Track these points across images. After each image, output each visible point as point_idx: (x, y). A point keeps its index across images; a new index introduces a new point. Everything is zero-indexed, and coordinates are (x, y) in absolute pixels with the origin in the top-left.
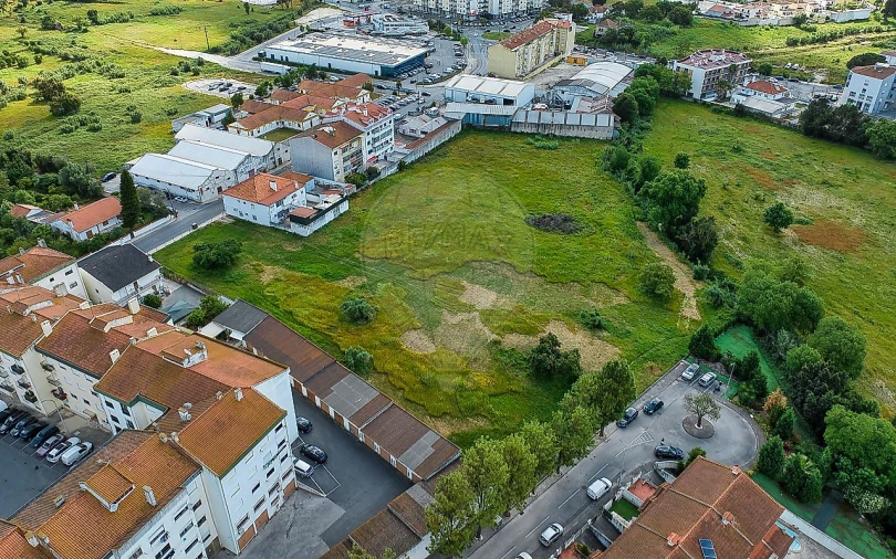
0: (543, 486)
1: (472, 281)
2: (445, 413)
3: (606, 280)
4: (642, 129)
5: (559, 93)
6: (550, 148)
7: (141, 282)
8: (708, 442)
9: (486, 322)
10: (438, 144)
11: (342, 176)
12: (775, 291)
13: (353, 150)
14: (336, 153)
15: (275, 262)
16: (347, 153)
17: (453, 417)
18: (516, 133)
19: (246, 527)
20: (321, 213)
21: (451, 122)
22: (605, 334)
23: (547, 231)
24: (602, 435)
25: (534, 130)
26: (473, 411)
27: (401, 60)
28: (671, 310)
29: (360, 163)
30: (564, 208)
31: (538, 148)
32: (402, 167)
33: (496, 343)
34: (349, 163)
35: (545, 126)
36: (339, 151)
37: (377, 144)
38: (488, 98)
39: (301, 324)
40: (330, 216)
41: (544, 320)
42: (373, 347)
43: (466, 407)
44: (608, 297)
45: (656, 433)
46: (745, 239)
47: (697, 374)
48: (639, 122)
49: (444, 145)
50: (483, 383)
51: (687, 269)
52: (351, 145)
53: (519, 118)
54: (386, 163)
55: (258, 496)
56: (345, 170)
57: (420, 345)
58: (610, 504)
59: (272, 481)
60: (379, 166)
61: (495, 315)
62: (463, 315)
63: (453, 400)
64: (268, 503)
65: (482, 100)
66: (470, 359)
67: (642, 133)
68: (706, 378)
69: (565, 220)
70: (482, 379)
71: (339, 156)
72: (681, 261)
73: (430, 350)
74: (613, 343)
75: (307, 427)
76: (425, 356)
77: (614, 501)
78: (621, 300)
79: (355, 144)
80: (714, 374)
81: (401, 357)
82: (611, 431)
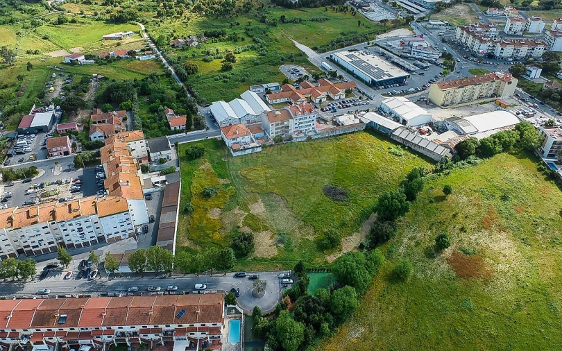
0: (189, 276)
1: (263, 201)
2: (193, 240)
3: (317, 227)
4: (469, 162)
5: (446, 124)
6: (396, 155)
7: (162, 153)
8: (254, 299)
9: (246, 218)
11: (274, 135)
13: (283, 126)
15: (212, 162)
16: (279, 126)
17: (193, 242)
18: (391, 139)
19: (110, 237)
20: (245, 149)
22: (282, 246)
23: (326, 195)
25: (401, 142)
26: (200, 244)
27: (386, 78)
28: (324, 253)
29: (287, 132)
30: (352, 188)
31: (390, 152)
32: (309, 139)
33: (239, 227)
34: (279, 130)
35: (408, 141)
36: (275, 125)
37: (301, 125)
39: (190, 188)
40: (249, 152)
41: (266, 229)
42: (199, 207)
43: (200, 242)
44: (308, 234)
45: (243, 285)
46: (417, 244)
47: (286, 277)
48: (472, 158)
49: (346, 134)
50: (216, 237)
51: (363, 241)
52: (282, 123)
53: (396, 133)
54: (302, 135)
55: (116, 230)
56: (277, 133)
57: (214, 214)
58: (197, 292)
59: (123, 228)
60: (294, 136)
61: (252, 217)
62: (242, 212)
63: (199, 237)
64: (121, 234)
65: (393, 115)
66: (222, 228)
67: (467, 165)
68: (285, 280)
69: (342, 194)
70: (217, 236)
71: (274, 127)
72: (366, 237)
73: (215, 218)
74: (279, 250)
75: (151, 221)
76: (210, 219)
77: (199, 292)
78: (311, 238)
79: (286, 123)
80: (291, 281)
81: (203, 215)
82: (230, 275)
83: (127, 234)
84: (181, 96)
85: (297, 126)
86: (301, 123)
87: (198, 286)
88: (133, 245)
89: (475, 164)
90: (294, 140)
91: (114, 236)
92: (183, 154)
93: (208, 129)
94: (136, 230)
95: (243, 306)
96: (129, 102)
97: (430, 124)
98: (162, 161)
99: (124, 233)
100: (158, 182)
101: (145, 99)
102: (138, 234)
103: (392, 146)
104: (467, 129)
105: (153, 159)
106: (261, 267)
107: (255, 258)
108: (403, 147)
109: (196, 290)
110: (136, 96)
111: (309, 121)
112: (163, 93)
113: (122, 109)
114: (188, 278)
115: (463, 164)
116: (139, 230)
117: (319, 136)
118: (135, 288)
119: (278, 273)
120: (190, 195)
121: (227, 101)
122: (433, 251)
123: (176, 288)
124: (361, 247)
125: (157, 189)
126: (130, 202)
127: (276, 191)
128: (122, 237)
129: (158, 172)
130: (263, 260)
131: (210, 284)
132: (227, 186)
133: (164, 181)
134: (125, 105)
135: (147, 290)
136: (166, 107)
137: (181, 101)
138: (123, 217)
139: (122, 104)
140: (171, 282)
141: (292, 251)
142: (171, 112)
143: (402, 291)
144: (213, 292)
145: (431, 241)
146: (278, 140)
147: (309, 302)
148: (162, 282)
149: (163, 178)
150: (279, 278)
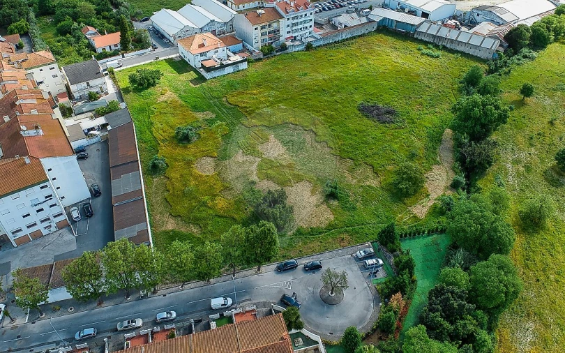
0: (192, 285)
1: (277, 137)
2: (179, 216)
3: (375, 165)
4: (525, 57)
5: (475, 15)
6: (432, 56)
7: (91, 83)
8: (328, 307)
9: (260, 168)
10: (349, 36)
11: (260, 45)
12: (472, 216)
13: (272, 29)
14: (256, 29)
15: (176, 90)
16: (266, 30)
17: (182, 220)
18: (416, 39)
19: (20, 235)
20: (223, 66)
21: (371, 21)
22: (335, 203)
23: (367, 117)
24: (259, 270)
25: (431, 40)
26: (196, 221)
28: (405, 204)
29: (277, 39)
30: (398, 103)
31: (422, 54)
32: (309, 47)
33: (253, 183)
34: (266, 37)
35: (440, 38)
36: (259, 28)
37: (295, 28)
38: (412, 9)
39: (151, 132)
40: (229, 70)
41: (299, 179)
42: (176, 160)
43: (195, 217)
44: (367, 178)
45: (299, 285)
46: (528, 168)
47: (369, 256)
48: (525, 51)
49: (354, 37)
50: (220, 206)
51: (453, 176)
52: (270, 25)
53: (423, 29)
54: (297, 43)
55: (29, 221)
56: (263, 41)
57: (205, 167)
58: (217, 316)
59: (42, 215)
60: (289, 43)
61: (270, 164)
62: (250, 158)
63: (191, 210)
64: (40, 227)
65: (407, 10)
66: (226, 188)
67: (524, 60)
68: (370, 262)
69: (389, 112)
70: (221, 203)
71: (259, 32)
72: (453, 169)
73: (208, 174)
74: (334, 211)
75: (95, 193)
76: (201, 176)
77: (222, 315)
78: (374, 183)
79: (275, 25)
80: (381, 262)
81: (186, 171)
82: (269, 270)
83: (54, 225)
84: (103, 11)
85: (289, 29)
86: (294, 25)
87: (217, 302)
88: (69, 243)
89: (532, 58)
90: (290, 50)
91: (26, 232)
92: (125, 83)
93: (155, 47)
94: (69, 215)
95: (316, 328)
96: (23, 22)
97: (454, 17)
98: (92, 97)
99: (46, 224)
100: (92, 129)
101: (49, 20)
102: (74, 222)
103: (422, 47)
104: (506, 17)
105: (76, 95)
106: (316, 244)
107: (298, 230)
108: (437, 46)
109: (215, 311)
110: (32, 15)
111: (305, 22)
112: (74, 7)
113: (12, 32)
114: (192, 289)
115: (519, 60)
116: (75, 214)
117: (322, 43)
118: (90, 331)
119: (350, 250)
120: (154, 143)
121: (175, 9)
122: (556, 177)
123: (174, 314)
124: (455, 186)
125: (95, 140)
126: (46, 163)
127: (292, 119)
128: (45, 232)
129: (90, 114)
130: (314, 232)
131: (239, 294)
132: (211, 122)
133: (104, 126)
134: (16, 27)
135: (116, 330)
136: (82, 24)
137: (104, 18)
138: (36, 193)
139: (12, 26)
140: (161, 304)
141: (354, 208)
142: (92, 30)
143: (552, 245)
144: (248, 309)
145: (542, 161)
146: (268, 52)
147: (448, 299)
148: (143, 307)
149: (101, 120)
150: (358, 259)
